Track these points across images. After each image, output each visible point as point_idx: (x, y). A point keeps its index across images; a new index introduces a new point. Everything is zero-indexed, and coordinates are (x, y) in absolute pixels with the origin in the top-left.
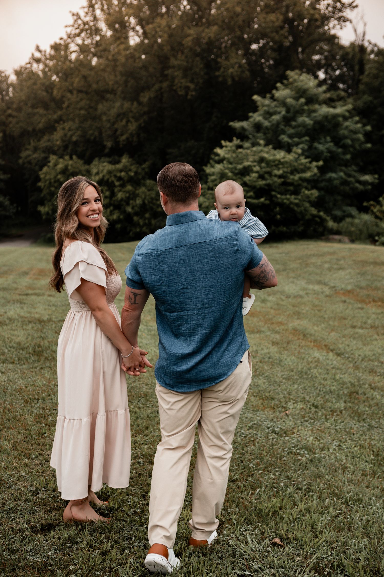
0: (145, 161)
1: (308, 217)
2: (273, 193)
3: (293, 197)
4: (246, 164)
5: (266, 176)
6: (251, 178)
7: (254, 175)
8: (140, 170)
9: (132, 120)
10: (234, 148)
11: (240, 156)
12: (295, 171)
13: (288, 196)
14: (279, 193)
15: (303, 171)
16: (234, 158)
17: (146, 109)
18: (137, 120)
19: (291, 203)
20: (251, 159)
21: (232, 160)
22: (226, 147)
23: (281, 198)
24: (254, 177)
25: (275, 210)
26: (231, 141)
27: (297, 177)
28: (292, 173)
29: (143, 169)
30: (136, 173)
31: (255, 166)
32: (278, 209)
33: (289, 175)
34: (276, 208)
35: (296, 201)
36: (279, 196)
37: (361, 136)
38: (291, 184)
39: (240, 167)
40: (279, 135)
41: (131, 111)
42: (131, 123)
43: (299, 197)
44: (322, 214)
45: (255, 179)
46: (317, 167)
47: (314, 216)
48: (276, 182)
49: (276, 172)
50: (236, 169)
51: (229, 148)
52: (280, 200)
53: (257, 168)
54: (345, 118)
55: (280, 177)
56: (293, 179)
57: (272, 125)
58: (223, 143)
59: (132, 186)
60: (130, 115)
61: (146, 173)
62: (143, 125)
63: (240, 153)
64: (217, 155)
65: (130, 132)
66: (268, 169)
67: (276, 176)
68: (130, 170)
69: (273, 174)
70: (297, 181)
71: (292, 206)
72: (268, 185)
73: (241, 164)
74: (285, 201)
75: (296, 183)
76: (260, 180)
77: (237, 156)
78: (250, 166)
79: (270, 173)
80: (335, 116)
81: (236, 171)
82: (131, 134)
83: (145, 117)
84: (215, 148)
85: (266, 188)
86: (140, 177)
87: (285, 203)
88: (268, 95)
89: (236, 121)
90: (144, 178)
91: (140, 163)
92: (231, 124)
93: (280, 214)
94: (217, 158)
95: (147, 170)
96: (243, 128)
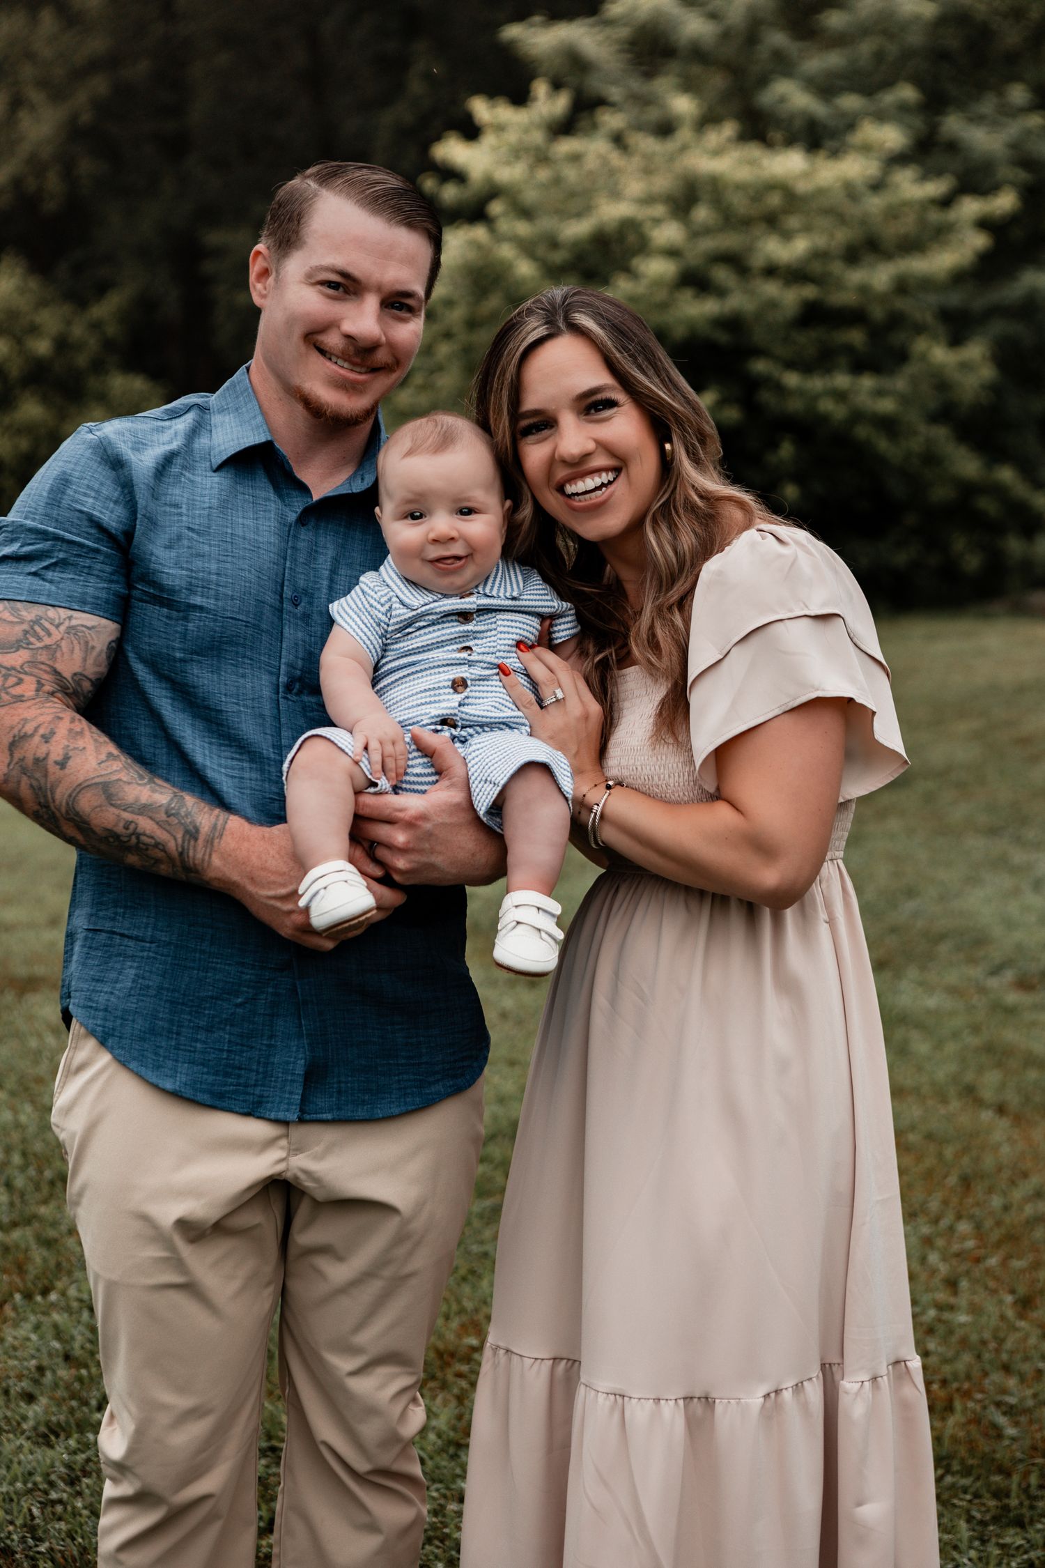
0: (102, 289)
1: (941, 494)
2: (760, 366)
3: (867, 382)
4: (611, 211)
5: (722, 275)
6: (640, 288)
7: (657, 268)
8: (78, 331)
9: (36, 96)
10: (538, 137)
11: (571, 174)
12: (866, 245)
13: (842, 380)
14: (790, 365)
15: (912, 245)
16: (544, 187)
17: (97, 45)
18: (57, 94)
19: (857, 416)
20: (635, 187)
21: (530, 196)
22: (500, 128)
23: (800, 392)
24: (657, 283)
25: (772, 459)
26: (520, 98)
27: (880, 276)
28: (852, 255)
29: (96, 326)
30: (62, 344)
31: (657, 221)
32: (786, 450)
33: (837, 267)
34: (774, 445)
35: (886, 406)
36: (792, 379)
38: (853, 317)
39: (576, 230)
40: (763, 81)
41: (30, 56)
42: (32, 108)
43: (900, 383)
44: (1006, 475)
45: (662, 295)
46: (984, 224)
47: (968, 490)
48: (773, 304)
49: (776, 249)
50: (554, 244)
51: (512, 137)
52: (795, 405)
53: (669, 233)
55: (794, 275)
56: (864, 289)
57: (726, 35)
58: (481, 109)
59: (45, 400)
60: (28, 71)
61: (108, 345)
62: (86, 118)
63: (576, 158)
64: (452, 174)
65: (24, 149)
66: (729, 241)
67: (771, 271)
68: (34, 330)
69: (757, 261)
70: (883, 298)
71: (862, 432)
72: (732, 323)
73: (579, 215)
74: (827, 406)
75: (878, 313)
76: (687, 295)
77: (557, 181)
78: (629, 226)
79: (737, 261)
81: (559, 257)
82: (36, 165)
83: (100, 85)
84: (438, 138)
85: (723, 338)
86: (82, 360)
87: (824, 419)
89: (537, 19)
90: (98, 367)
91: (79, 299)
92: (513, 32)
93: (799, 478)
94: (450, 193)
95: (111, 330)
96: (573, 55)
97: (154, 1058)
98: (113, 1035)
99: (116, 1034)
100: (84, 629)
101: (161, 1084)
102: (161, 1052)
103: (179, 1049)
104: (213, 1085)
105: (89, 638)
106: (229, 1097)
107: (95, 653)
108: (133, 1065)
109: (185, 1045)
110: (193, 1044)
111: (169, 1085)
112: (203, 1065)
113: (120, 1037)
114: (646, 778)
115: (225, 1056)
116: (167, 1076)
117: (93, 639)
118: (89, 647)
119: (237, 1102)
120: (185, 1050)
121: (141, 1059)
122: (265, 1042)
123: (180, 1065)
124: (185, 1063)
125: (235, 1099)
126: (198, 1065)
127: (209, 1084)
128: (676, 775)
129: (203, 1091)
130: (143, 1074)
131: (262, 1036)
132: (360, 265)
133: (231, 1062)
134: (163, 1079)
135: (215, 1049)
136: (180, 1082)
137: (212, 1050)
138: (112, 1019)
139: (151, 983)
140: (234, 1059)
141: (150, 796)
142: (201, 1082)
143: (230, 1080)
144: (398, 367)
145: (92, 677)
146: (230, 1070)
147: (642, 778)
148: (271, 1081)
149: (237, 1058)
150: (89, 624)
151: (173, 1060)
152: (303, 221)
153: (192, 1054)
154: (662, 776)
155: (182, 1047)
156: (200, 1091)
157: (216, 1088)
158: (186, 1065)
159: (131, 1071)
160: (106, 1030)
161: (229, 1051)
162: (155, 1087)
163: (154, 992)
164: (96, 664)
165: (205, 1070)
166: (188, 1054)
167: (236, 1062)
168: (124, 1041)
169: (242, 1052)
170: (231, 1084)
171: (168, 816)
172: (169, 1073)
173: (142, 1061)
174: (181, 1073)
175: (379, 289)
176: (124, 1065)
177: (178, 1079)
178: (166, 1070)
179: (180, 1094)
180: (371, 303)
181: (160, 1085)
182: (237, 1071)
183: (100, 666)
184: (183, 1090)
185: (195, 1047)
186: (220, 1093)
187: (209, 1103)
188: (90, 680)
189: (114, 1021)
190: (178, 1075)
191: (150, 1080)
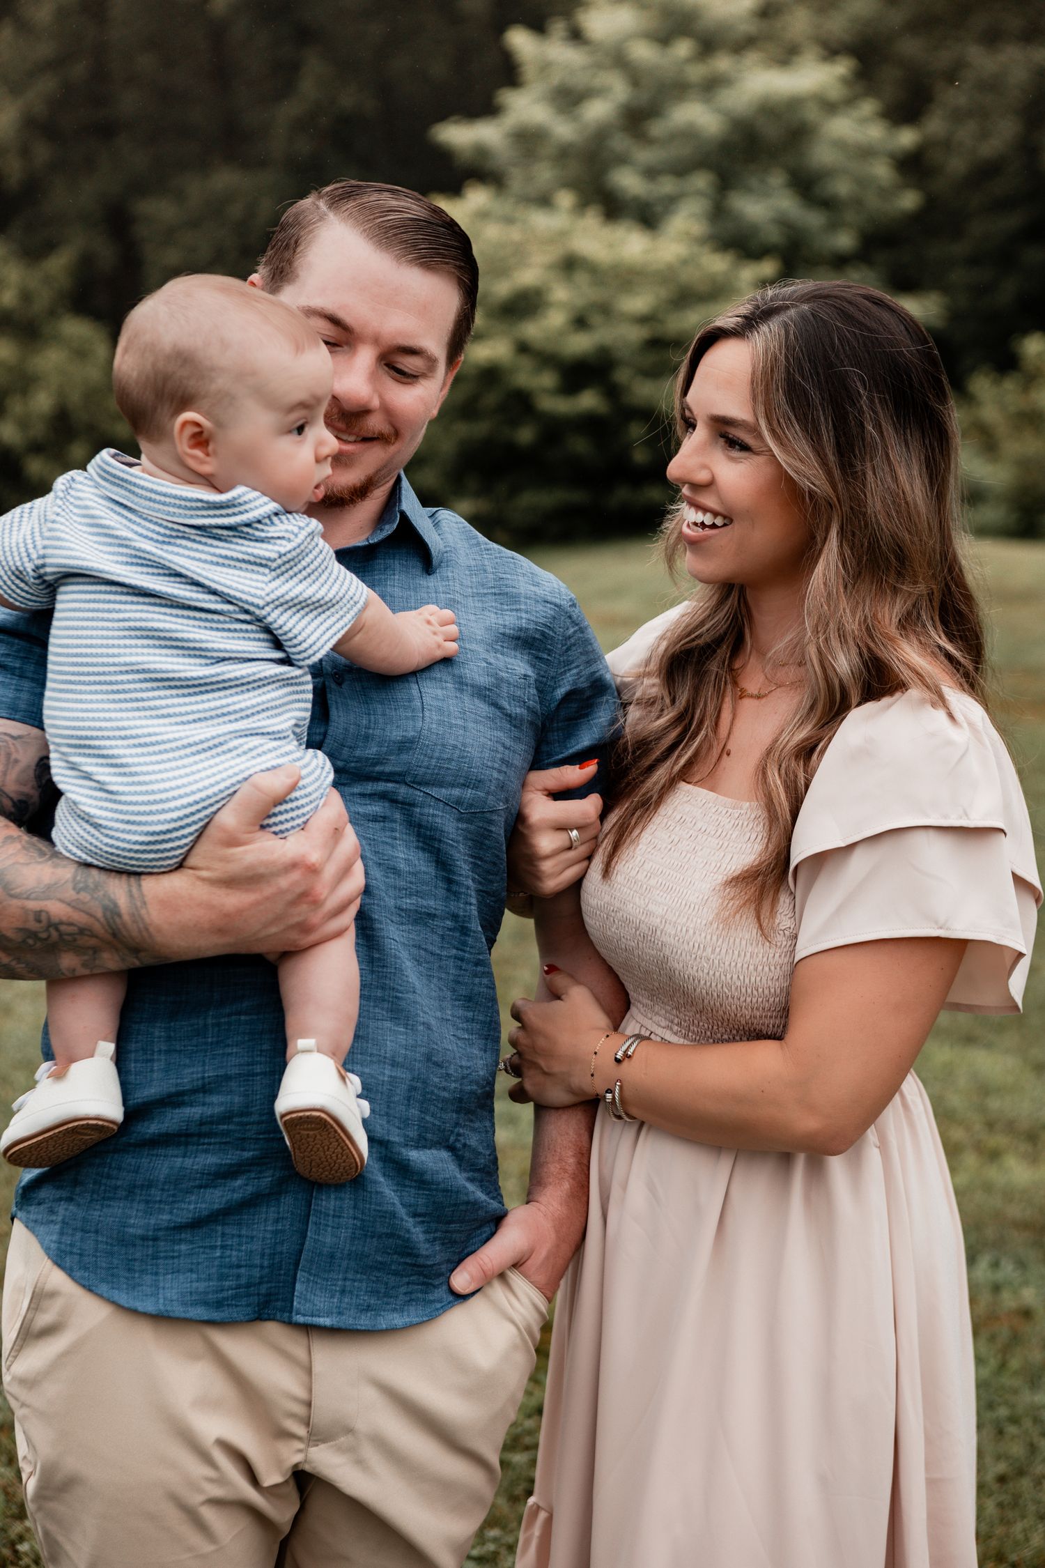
12: (685, 297)
37: (882, 171)
54: (830, 107)
76: (577, 331)
79: (605, 310)
80: (794, 103)
88: (558, 28)
89: (457, 120)
96: (482, 151)
97: (127, 1275)
98: (71, 1253)
99: (75, 1250)
100: (7, 738)
101: (140, 1306)
102: (137, 1265)
103: (157, 1258)
104: (206, 1293)
105: (13, 750)
106: (228, 1305)
107: (18, 768)
108: (104, 1288)
109: (165, 1252)
110: (176, 1248)
111: (149, 1306)
112: (191, 1271)
113: (81, 1255)
114: (696, 945)
115: (218, 1254)
116: (147, 1295)
117: (17, 751)
118: (12, 760)
119: (238, 1309)
120: (166, 1258)
121: (111, 1277)
122: (269, 1228)
123: (161, 1278)
124: (167, 1274)
125: (236, 1306)
126: (184, 1273)
127: (201, 1293)
128: (736, 953)
129: (195, 1304)
130: (116, 1298)
131: (266, 1220)
132: (356, 311)
133: (227, 1260)
134: (142, 1300)
135: (205, 1247)
136: (165, 1299)
137: (201, 1250)
138: (70, 1232)
139: (119, 1183)
140: (230, 1256)
141: (53, 873)
142: (191, 1293)
143: (227, 1283)
144: (396, 439)
145: (12, 795)
146: (226, 1271)
147: (691, 944)
148: (280, 1275)
149: (234, 1253)
150: (15, 733)
151: (152, 1274)
152: (299, 250)
153: (176, 1260)
154: (718, 950)
155: (162, 1255)
156: (191, 1305)
157: (210, 1296)
158: (170, 1276)
159: (101, 1296)
160: (63, 1247)
161: (223, 1247)
162: (134, 1312)
163: (124, 1193)
164: (19, 782)
165: (194, 1276)
166: (171, 1262)
167: (234, 1259)
168: (86, 1259)
169: (240, 1244)
170: (231, 1288)
171: (78, 893)
172: (148, 1290)
173: (113, 1282)
174: (164, 1288)
175: (376, 340)
176: (90, 1290)
177: (161, 1296)
178: (144, 1288)
179: (166, 1314)
180: (365, 357)
181: (140, 1309)
182: (235, 1271)
183: (25, 785)
184: (169, 1308)
185: (180, 1251)
186: (217, 1302)
187: (206, 1318)
188: (11, 799)
189: (73, 1235)
190: (161, 1291)
191: (126, 1305)
